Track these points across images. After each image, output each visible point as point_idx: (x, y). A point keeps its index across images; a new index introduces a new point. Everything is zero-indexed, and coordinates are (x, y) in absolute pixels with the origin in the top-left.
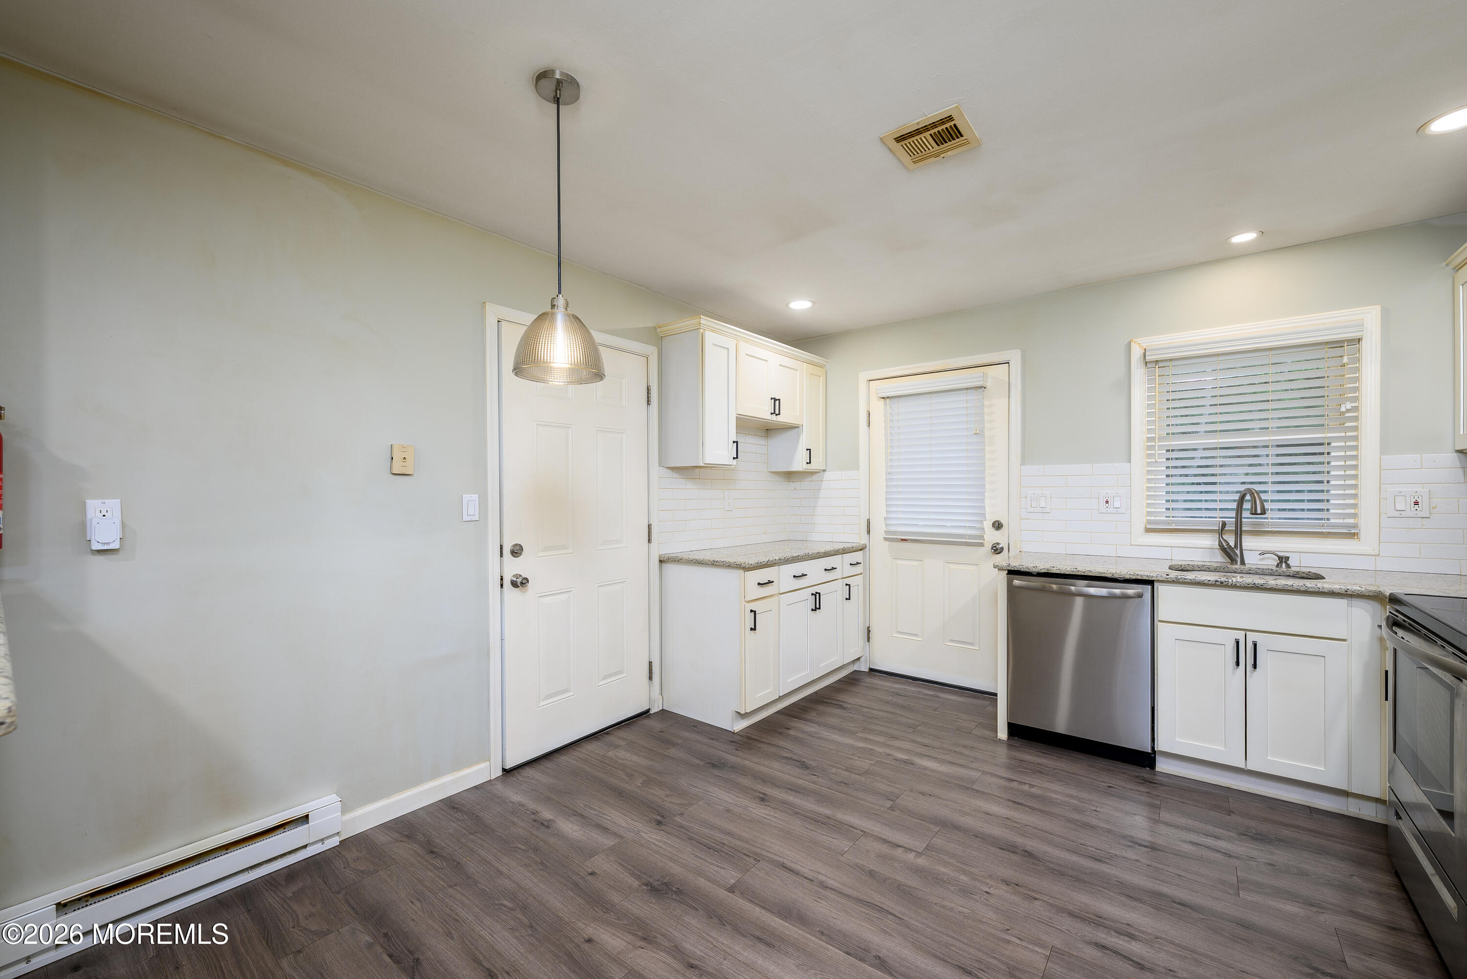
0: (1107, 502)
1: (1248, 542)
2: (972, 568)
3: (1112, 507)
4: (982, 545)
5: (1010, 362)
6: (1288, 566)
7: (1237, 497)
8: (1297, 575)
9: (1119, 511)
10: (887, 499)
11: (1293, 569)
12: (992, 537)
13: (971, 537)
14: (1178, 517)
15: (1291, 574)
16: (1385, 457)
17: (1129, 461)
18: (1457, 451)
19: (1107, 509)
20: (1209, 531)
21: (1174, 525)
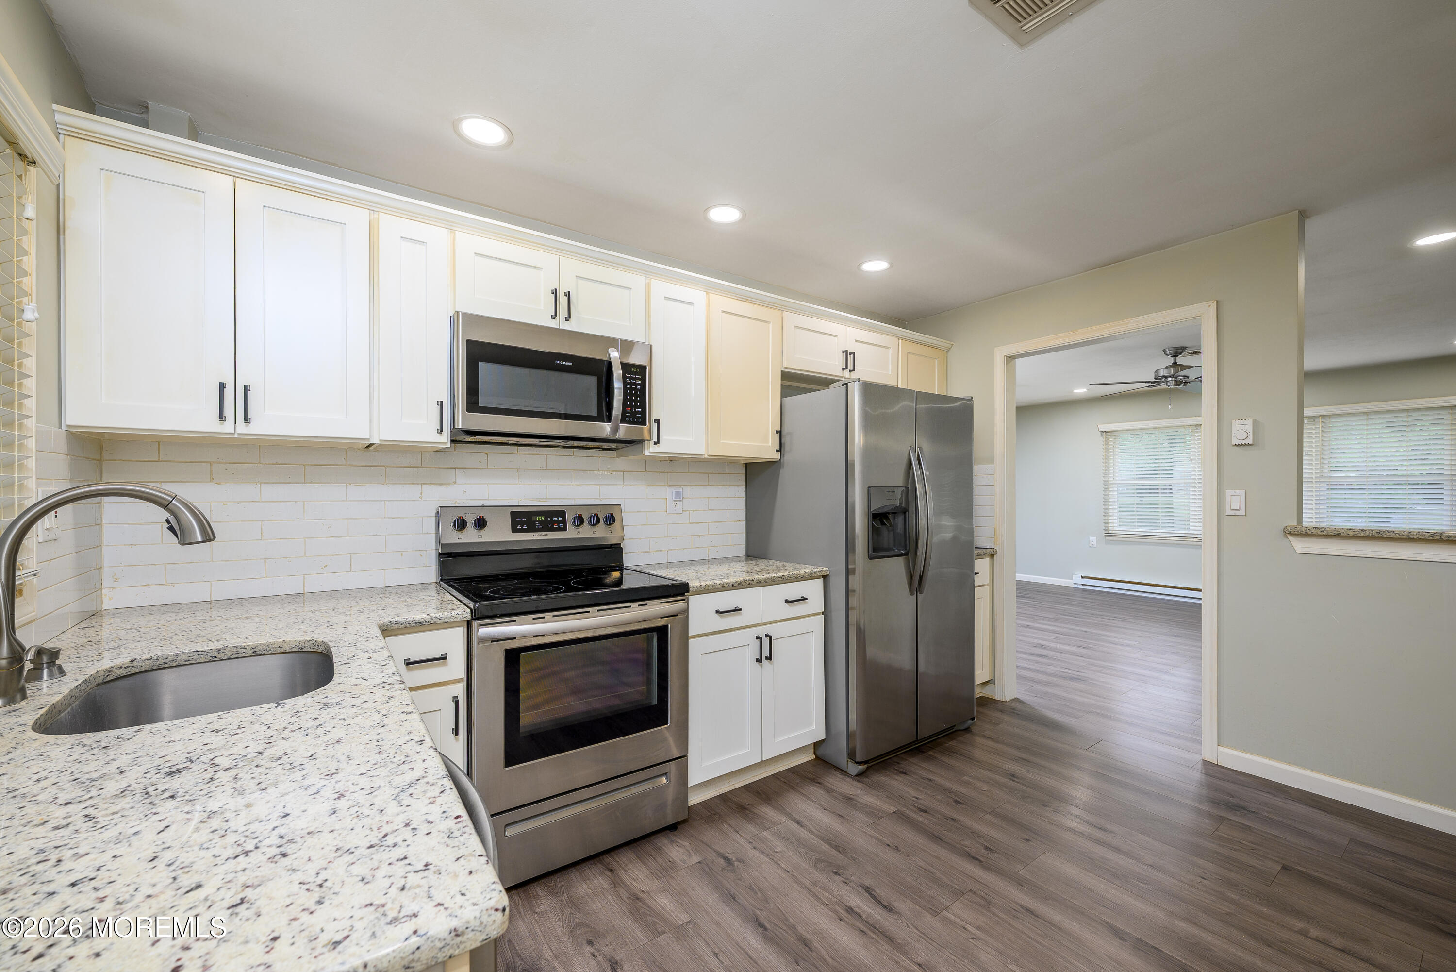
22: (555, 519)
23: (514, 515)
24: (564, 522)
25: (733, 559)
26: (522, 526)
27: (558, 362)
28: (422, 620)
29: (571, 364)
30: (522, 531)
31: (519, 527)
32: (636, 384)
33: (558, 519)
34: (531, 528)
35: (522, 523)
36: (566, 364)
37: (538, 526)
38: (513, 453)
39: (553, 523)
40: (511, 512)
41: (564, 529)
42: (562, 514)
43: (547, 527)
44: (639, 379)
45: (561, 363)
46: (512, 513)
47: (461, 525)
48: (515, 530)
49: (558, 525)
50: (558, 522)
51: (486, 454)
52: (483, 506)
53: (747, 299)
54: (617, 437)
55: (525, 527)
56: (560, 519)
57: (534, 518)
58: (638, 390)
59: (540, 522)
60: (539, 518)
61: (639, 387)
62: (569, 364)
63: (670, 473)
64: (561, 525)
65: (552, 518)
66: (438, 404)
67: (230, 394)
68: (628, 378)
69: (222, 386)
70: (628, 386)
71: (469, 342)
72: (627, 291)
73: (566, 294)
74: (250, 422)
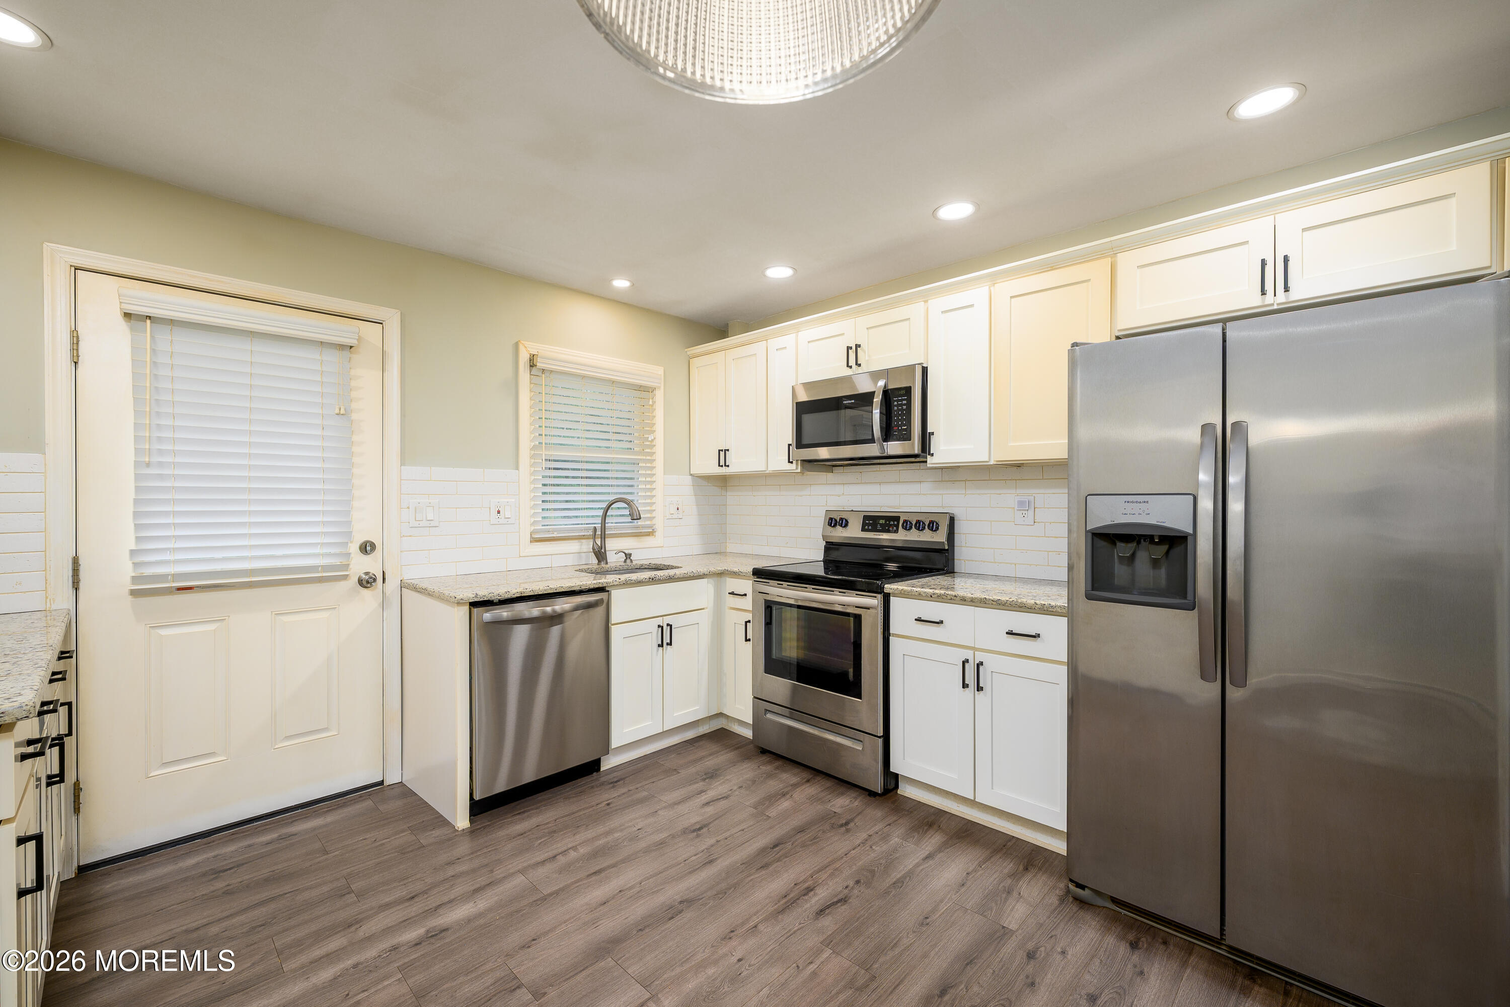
0: (499, 512)
1: (612, 545)
2: (324, 615)
3: (503, 518)
4: (345, 577)
5: (384, 323)
6: (631, 561)
7: (604, 505)
8: (642, 568)
9: (509, 521)
10: (136, 514)
11: (634, 563)
12: (361, 565)
13: (325, 568)
14: (561, 525)
16: (665, 476)
17: (517, 468)
18: (691, 475)
19: (498, 520)
20: (584, 537)
21: (555, 533)
22: (892, 523)
24: (897, 526)
25: (1052, 583)
26: (868, 527)
27: (845, 402)
28: (734, 571)
29: (854, 401)
30: (868, 530)
31: (866, 527)
32: (902, 405)
33: (894, 522)
34: (874, 530)
35: (869, 525)
37: (879, 527)
39: (889, 525)
40: (864, 516)
41: (896, 531)
42: (897, 519)
43: (884, 529)
44: (904, 400)
45: (847, 402)
46: (865, 518)
47: (832, 522)
48: (863, 530)
49: (893, 528)
50: (894, 526)
51: (861, 472)
52: (852, 511)
53: (1051, 266)
54: (887, 452)
55: (870, 528)
56: (896, 523)
57: (878, 521)
58: (904, 410)
59: (881, 525)
60: (882, 521)
61: (905, 407)
62: (852, 401)
63: (1019, 480)
64: (895, 528)
65: (890, 522)
66: (789, 445)
67: (722, 454)
68: (896, 401)
69: (719, 451)
70: (896, 408)
71: (797, 403)
72: (908, 322)
73: (858, 346)
74: (728, 466)
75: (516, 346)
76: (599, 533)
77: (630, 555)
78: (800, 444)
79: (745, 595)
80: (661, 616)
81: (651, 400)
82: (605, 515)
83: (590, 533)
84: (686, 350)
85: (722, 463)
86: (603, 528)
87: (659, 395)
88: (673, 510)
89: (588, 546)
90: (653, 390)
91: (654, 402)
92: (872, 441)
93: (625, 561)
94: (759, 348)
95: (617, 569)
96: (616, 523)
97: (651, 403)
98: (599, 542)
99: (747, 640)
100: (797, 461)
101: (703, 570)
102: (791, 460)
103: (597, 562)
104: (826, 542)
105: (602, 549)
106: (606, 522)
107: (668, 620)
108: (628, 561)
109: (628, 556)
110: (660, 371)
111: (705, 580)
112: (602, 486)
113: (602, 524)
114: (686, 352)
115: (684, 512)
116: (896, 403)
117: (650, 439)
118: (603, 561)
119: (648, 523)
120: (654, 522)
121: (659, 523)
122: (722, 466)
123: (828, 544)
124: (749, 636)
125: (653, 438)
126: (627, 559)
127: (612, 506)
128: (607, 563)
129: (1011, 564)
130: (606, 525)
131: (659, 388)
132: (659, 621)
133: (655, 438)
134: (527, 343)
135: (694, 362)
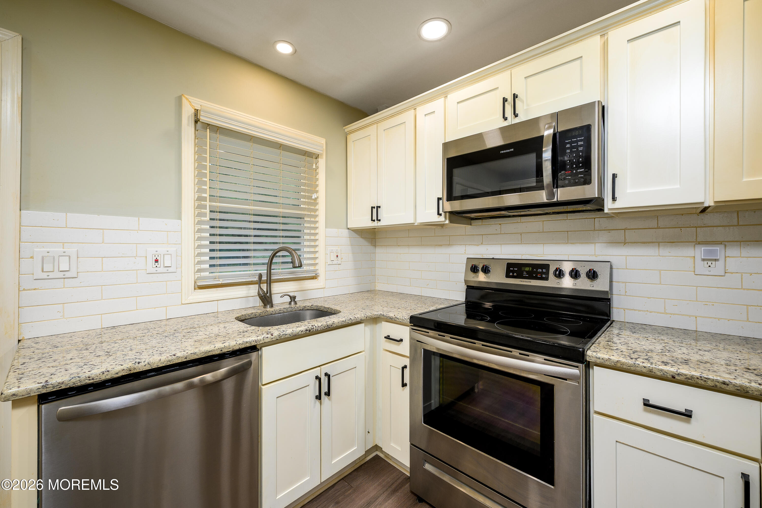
0: (157, 261)
1: (277, 288)
3: (161, 266)
6: (296, 303)
7: (270, 254)
8: (305, 309)
9: (170, 270)
11: (299, 305)
14: (227, 272)
15: (302, 309)
16: (327, 229)
17: (180, 218)
18: (348, 229)
19: (156, 269)
20: (252, 282)
21: (221, 280)
22: (540, 270)
23: (510, 265)
24: (547, 273)
26: (513, 274)
27: (502, 152)
28: (392, 317)
29: (513, 150)
30: (513, 277)
31: (511, 274)
32: (578, 146)
33: (542, 270)
34: (520, 276)
35: (513, 272)
36: (509, 151)
37: (525, 274)
38: (517, 222)
39: (537, 273)
41: (547, 279)
42: (547, 267)
43: (531, 276)
44: (581, 141)
45: (505, 151)
46: (508, 264)
47: (474, 269)
48: (508, 276)
49: (542, 276)
50: (542, 273)
51: (500, 224)
52: (493, 258)
54: (555, 200)
55: (515, 274)
56: (544, 270)
57: (523, 269)
58: (580, 151)
59: (528, 272)
60: (527, 269)
61: (581, 149)
62: (511, 150)
64: (544, 276)
65: (536, 270)
66: (439, 199)
67: (375, 210)
68: (568, 143)
69: (373, 208)
70: (568, 151)
71: (448, 159)
72: (578, 62)
73: (515, 96)
74: (380, 220)
75: (179, 100)
76: (264, 278)
77: (295, 297)
78: (450, 197)
79: (401, 340)
80: (319, 366)
81: (314, 165)
82: (271, 263)
83: (256, 279)
84: (344, 128)
85: (375, 218)
86: (269, 274)
87: (322, 162)
88: (333, 257)
89: (253, 290)
90: (317, 157)
91: (317, 168)
92: (540, 187)
93: (290, 303)
94: (408, 116)
95: (281, 312)
96: (282, 269)
97: (314, 167)
98: (264, 287)
99: (404, 385)
100: (445, 212)
101: (360, 315)
102: (440, 213)
103: (262, 304)
104: (467, 286)
105: (267, 293)
106: (272, 268)
107: (325, 369)
108: (293, 303)
109: (293, 298)
110: (323, 141)
111: (363, 325)
112: (267, 236)
113: (267, 270)
114: (344, 129)
115: (342, 258)
116: (568, 146)
117: (313, 197)
118: (269, 304)
119: (312, 268)
120: (317, 267)
121: (321, 269)
122: (374, 221)
123: (469, 287)
124: (407, 380)
125: (316, 197)
126: (291, 301)
127: (277, 254)
128: (272, 306)
129: (690, 316)
130: (272, 271)
131: (322, 155)
132: (316, 372)
133: (318, 197)
134: (191, 99)
135: (351, 138)
